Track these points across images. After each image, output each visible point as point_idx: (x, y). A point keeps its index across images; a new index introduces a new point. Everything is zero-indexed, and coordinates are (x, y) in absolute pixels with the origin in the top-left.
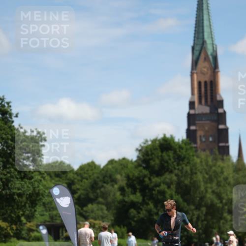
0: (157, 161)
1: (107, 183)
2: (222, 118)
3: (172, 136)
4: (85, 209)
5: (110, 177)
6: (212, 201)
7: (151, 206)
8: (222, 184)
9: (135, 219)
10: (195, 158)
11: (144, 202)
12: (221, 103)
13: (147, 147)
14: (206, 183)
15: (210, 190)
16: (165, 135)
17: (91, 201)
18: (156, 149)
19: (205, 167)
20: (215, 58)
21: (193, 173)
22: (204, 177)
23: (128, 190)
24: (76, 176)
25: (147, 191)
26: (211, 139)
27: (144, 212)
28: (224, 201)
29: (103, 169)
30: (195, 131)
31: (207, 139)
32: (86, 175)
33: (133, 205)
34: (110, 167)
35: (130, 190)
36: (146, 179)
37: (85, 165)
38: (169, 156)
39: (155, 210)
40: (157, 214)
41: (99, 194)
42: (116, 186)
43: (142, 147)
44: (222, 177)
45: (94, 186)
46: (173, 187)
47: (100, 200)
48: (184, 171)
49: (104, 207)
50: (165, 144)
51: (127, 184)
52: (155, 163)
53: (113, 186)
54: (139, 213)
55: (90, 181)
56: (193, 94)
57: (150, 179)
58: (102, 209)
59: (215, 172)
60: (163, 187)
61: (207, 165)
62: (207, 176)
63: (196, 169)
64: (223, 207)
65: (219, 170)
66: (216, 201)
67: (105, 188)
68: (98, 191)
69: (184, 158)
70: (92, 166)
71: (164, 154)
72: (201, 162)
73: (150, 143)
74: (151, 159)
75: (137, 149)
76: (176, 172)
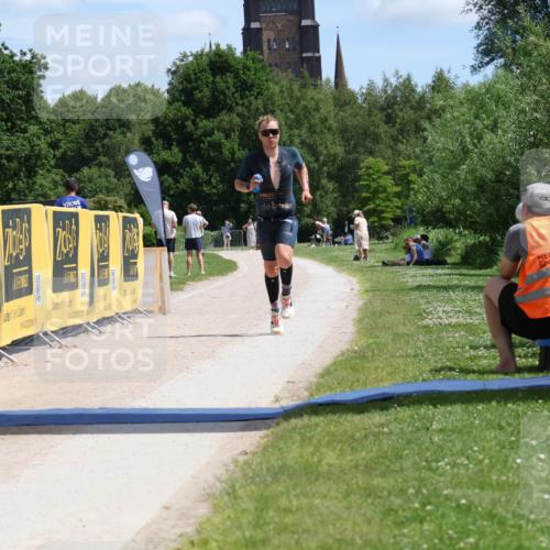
0: (207, 92)
1: (114, 130)
2: (307, 7)
3: (229, 48)
4: (76, 175)
5: (119, 119)
7: (198, 169)
8: (318, 130)
9: (171, 192)
10: (271, 85)
15: (297, 141)
16: (218, 46)
17: (87, 162)
18: (204, 70)
23: (158, 143)
25: (190, 144)
26: (287, 45)
27: (186, 179)
28: (321, 158)
30: (259, 31)
31: (282, 45)
35: (161, 142)
36: (189, 123)
38: (227, 82)
41: (100, 149)
43: (178, 67)
44: (318, 116)
45: (90, 135)
46: (235, 136)
47: (103, 159)
48: (253, 107)
49: (113, 173)
51: (154, 132)
52: (204, 94)
53: (124, 134)
54: (177, 181)
58: (107, 176)
60: (218, 136)
61: (291, 97)
63: (273, 104)
64: (320, 168)
65: (311, 105)
67: (111, 138)
68: (98, 144)
69: (253, 85)
71: (218, 79)
72: (281, 91)
73: (191, 59)
74: (195, 88)
75: (169, 70)
76: (240, 109)
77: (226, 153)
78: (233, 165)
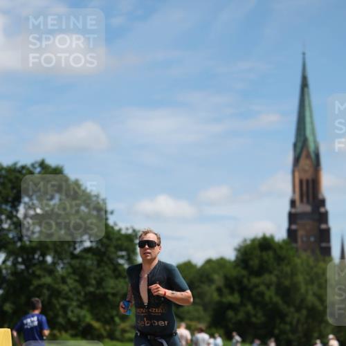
0: (257, 261)
3: (272, 236)
5: (207, 277)
6: (313, 304)
7: (249, 307)
9: (233, 321)
10: (296, 258)
11: (242, 304)
12: (322, 203)
13: (246, 247)
14: (306, 284)
15: (310, 293)
16: (264, 235)
19: (306, 268)
20: (317, 156)
21: (293, 274)
22: (305, 278)
23: (226, 291)
25: (245, 292)
26: (312, 239)
27: (242, 314)
30: (296, 231)
31: (308, 239)
33: (231, 306)
35: (228, 290)
38: (268, 256)
39: (252, 312)
40: (255, 316)
42: (214, 287)
43: (241, 247)
46: (273, 288)
47: (197, 300)
50: (265, 244)
52: (255, 263)
53: (210, 286)
56: (294, 192)
57: (249, 280)
59: (316, 273)
60: (262, 288)
62: (308, 278)
63: (297, 270)
65: (320, 271)
66: (317, 303)
69: (284, 258)
71: (264, 254)
72: (302, 263)
73: (249, 242)
74: (250, 259)
76: (276, 272)
77: (267, 298)
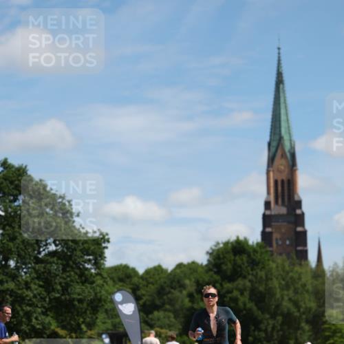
0: (230, 266)
1: (175, 289)
2: (300, 220)
3: (245, 239)
4: (150, 316)
5: (179, 282)
6: (289, 309)
8: (299, 291)
10: (271, 262)
12: (299, 204)
13: (218, 250)
14: (282, 289)
15: (286, 298)
16: (238, 237)
17: (157, 308)
18: (228, 252)
19: (282, 273)
20: (293, 156)
21: (268, 279)
22: (280, 284)
24: (141, 281)
26: (288, 242)
28: (302, 310)
29: (170, 274)
30: (271, 233)
31: (284, 242)
32: (151, 280)
34: (178, 271)
37: (151, 269)
38: (242, 260)
41: (166, 301)
42: (185, 292)
43: (213, 250)
44: (300, 283)
45: (161, 292)
46: (247, 294)
47: (168, 307)
48: (259, 276)
49: (172, 315)
50: (238, 248)
51: (196, 290)
52: (228, 267)
53: (181, 292)
55: (156, 286)
56: (269, 193)
58: (169, 317)
59: (292, 278)
60: (236, 293)
61: (284, 271)
63: (271, 274)
64: (300, 316)
65: (296, 276)
66: (295, 310)
67: (173, 293)
68: (165, 297)
70: (158, 270)
71: (237, 258)
72: (277, 267)
73: (221, 245)
74: (223, 263)
75: (208, 253)
76: (250, 277)
77: (241, 304)
78: (244, 312)
